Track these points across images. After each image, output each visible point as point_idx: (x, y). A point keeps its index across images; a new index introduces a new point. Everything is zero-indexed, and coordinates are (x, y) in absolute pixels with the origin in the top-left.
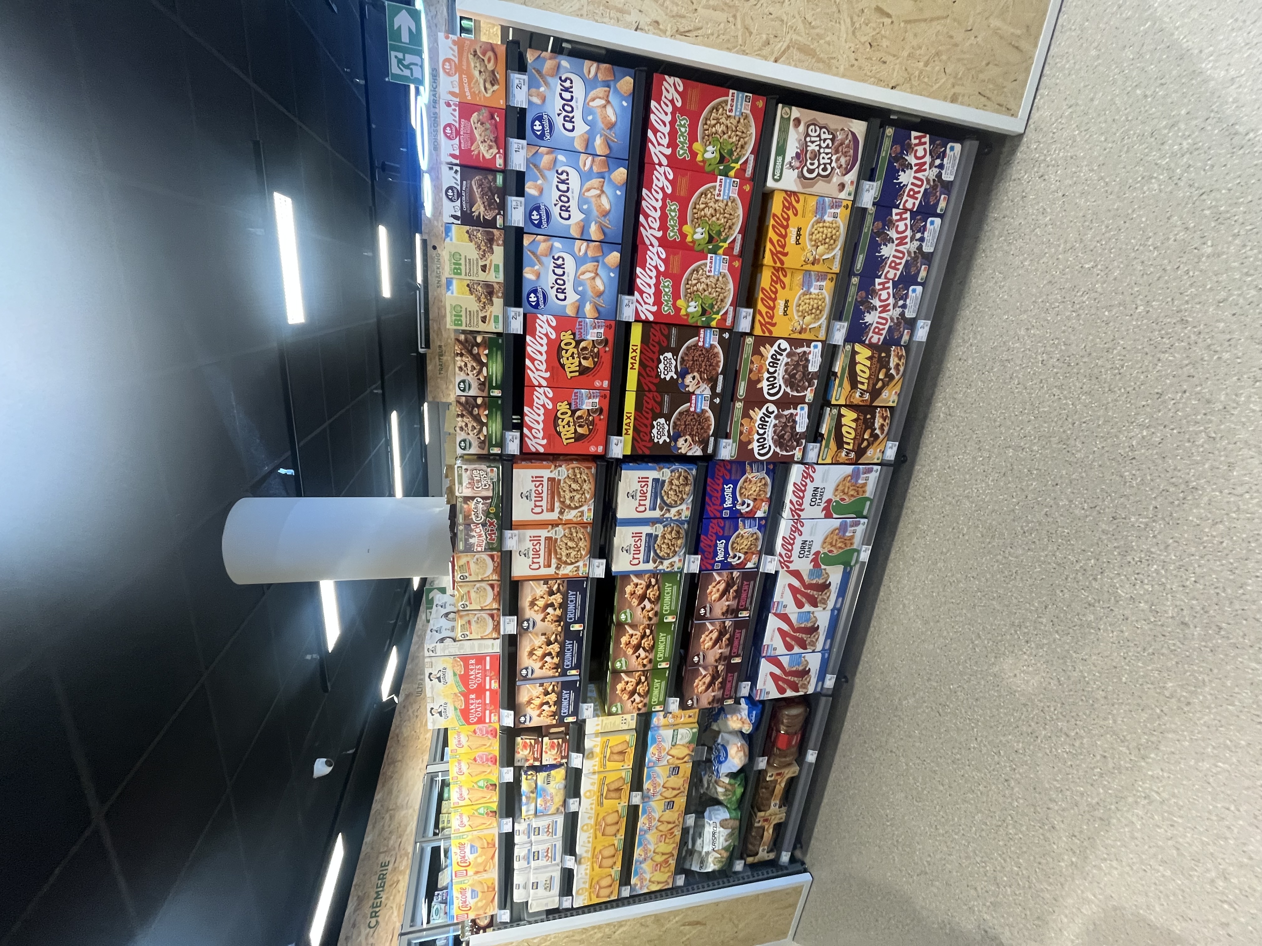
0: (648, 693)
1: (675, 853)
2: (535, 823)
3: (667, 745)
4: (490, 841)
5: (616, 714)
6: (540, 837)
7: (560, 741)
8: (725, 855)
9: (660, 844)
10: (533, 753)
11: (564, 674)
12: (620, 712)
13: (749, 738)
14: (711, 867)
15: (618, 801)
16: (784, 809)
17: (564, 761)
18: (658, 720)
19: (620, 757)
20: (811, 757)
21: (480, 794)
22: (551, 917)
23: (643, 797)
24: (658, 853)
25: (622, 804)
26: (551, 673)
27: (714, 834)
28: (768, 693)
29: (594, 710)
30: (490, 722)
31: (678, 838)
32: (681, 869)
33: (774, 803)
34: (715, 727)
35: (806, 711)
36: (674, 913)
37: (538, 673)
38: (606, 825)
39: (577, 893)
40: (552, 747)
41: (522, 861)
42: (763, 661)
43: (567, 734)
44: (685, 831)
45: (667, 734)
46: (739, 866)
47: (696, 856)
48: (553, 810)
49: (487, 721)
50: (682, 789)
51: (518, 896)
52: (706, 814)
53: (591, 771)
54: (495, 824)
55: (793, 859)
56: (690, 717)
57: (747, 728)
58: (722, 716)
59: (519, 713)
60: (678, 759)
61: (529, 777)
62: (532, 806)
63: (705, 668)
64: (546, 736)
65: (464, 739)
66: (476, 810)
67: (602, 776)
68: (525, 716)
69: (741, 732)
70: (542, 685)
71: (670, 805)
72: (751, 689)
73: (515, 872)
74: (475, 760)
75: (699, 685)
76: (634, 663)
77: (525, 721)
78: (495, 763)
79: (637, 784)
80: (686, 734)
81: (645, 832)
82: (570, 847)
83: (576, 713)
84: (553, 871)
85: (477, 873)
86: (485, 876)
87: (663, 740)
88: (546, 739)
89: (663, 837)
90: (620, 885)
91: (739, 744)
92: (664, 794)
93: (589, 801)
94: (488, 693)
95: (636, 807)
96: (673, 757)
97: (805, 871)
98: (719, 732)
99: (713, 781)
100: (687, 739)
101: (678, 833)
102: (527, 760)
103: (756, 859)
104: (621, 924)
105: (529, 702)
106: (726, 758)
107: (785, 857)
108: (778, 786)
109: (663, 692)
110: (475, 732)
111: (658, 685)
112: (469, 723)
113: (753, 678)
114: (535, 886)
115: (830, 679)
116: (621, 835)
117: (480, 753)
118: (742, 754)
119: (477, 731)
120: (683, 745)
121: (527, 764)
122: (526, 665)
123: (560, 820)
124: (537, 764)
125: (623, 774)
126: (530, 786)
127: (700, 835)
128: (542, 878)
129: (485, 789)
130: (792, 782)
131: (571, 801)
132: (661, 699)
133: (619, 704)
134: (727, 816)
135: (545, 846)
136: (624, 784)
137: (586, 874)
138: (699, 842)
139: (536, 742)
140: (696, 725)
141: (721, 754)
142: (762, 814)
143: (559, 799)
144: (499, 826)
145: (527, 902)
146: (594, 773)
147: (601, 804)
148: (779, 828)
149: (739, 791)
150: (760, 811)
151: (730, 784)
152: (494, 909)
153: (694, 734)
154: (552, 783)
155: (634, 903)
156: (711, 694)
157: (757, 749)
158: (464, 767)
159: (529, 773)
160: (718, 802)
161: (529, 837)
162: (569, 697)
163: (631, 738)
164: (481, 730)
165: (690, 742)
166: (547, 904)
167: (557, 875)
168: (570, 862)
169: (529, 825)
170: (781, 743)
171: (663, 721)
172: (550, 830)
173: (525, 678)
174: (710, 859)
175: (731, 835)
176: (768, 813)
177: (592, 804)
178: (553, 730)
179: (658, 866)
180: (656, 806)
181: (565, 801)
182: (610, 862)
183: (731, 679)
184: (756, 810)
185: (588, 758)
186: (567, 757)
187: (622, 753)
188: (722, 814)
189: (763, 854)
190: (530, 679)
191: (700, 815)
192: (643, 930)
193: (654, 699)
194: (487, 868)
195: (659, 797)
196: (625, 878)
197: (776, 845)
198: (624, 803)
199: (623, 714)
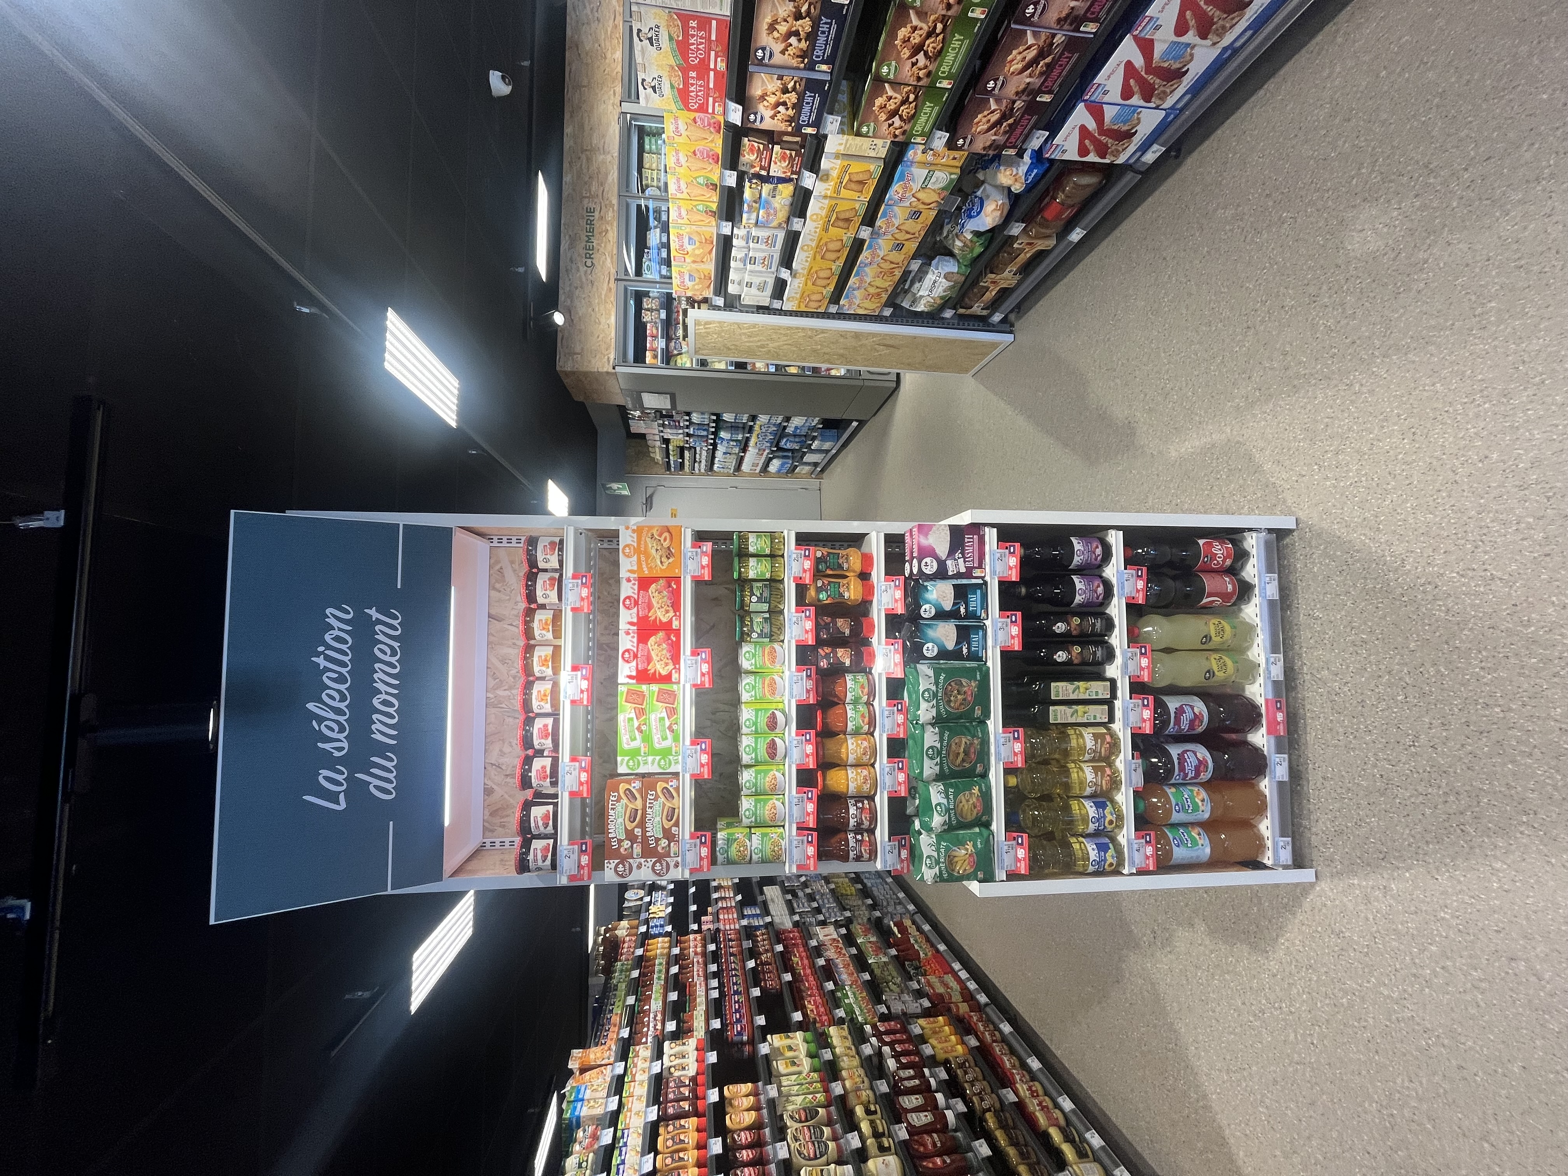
0: (913, 117)
1: (890, 290)
2: (755, 232)
3: (916, 186)
4: (708, 238)
5: (866, 136)
6: (758, 246)
7: (794, 153)
8: (939, 302)
9: (877, 279)
10: (761, 160)
11: (811, 67)
12: (871, 134)
13: (1015, 199)
14: (921, 307)
15: (845, 231)
16: (1018, 277)
17: (795, 176)
18: (915, 154)
19: (859, 187)
20: (1076, 235)
21: (700, 192)
22: (761, 311)
23: (872, 234)
24: (872, 286)
25: (849, 235)
26: (794, 62)
27: (935, 282)
28: (1064, 152)
29: (842, 123)
30: (713, 112)
31: (897, 278)
32: (892, 302)
33: (1013, 267)
34: (981, 176)
35: (1101, 182)
36: (874, 335)
37: (778, 59)
38: (827, 250)
39: (788, 299)
40: (783, 158)
41: (738, 262)
42: (1081, 106)
43: (803, 147)
44: (906, 273)
45: (920, 173)
46: (948, 314)
47: (909, 295)
48: (775, 224)
49: (710, 111)
50: (917, 235)
51: (732, 289)
52: (934, 262)
53: (823, 194)
54: (714, 223)
55: (1004, 321)
56: (954, 158)
57: (1017, 188)
58: (996, 164)
59: (748, 109)
60: (923, 203)
61: (753, 186)
62: (754, 216)
63: (998, 101)
64: (778, 144)
65: (682, 127)
66: (695, 206)
67: (833, 202)
68: (755, 114)
69: (1009, 189)
70: (780, 78)
71: (899, 247)
72: (1046, 141)
73: (731, 270)
74: (694, 153)
75: (981, 121)
76: (907, 73)
77: (755, 120)
78: (717, 162)
79: (870, 219)
80: (942, 178)
81: (866, 265)
82: (787, 260)
83: (817, 123)
84: (767, 277)
85: (694, 262)
86: (702, 266)
87: (913, 180)
88: (777, 148)
89: (882, 274)
90: (830, 302)
91: (1000, 202)
92: (896, 236)
93: (815, 224)
94: (712, 74)
95: (862, 242)
96: (919, 200)
97: (1011, 332)
98: (983, 182)
99: (954, 233)
100: (942, 185)
101: (898, 274)
102: (753, 167)
103: (969, 312)
104: (823, 331)
105: (763, 98)
106: (979, 213)
107: (997, 318)
108: (1023, 255)
109: (931, 121)
110: (694, 120)
111: (928, 110)
112: (689, 110)
113: (1054, 128)
114: (749, 285)
115: (1154, 152)
116: (841, 263)
117: (701, 147)
118: (998, 213)
119: (698, 120)
120: (934, 191)
121: (752, 171)
122: (763, 44)
123: (781, 235)
124: (764, 173)
125: (857, 206)
126: (753, 194)
127: (920, 280)
128: (756, 280)
129: (705, 187)
130: (1041, 255)
131: (796, 220)
132: (927, 129)
133: (872, 124)
134: (956, 270)
135: (763, 255)
136: (856, 215)
137: (799, 287)
138: (917, 285)
139: (766, 148)
140: (958, 171)
141: (975, 208)
142: (993, 276)
143: (782, 215)
144: (718, 226)
145: (740, 296)
146: (825, 197)
147: (826, 230)
148: (1004, 293)
149: (978, 250)
150: (992, 273)
151: (971, 241)
152: (709, 293)
153: (951, 180)
154: (778, 197)
155: (839, 319)
156: (991, 137)
157: (1018, 213)
158: (683, 160)
159: (754, 181)
160: (951, 254)
161: (747, 243)
162: (813, 101)
163: (876, 169)
164: (702, 120)
165: (943, 189)
166: (758, 301)
167: (771, 282)
168: (785, 274)
169: (748, 232)
170: (1049, 214)
171: (920, 156)
172: (770, 242)
173: (760, 63)
174: (923, 302)
175: (951, 288)
176: (998, 277)
177: (816, 228)
178: (786, 138)
179: (869, 296)
180: (884, 245)
181: (789, 218)
182: (825, 282)
183: (1025, 122)
184: (988, 271)
185: (821, 180)
186: (799, 173)
187: (862, 183)
188: (950, 266)
189: (977, 309)
190: (766, 65)
191: (927, 263)
192: (842, 340)
193: (918, 128)
194: (705, 260)
195: (890, 237)
196: (836, 298)
197: (994, 305)
198: (851, 234)
199: (874, 136)
